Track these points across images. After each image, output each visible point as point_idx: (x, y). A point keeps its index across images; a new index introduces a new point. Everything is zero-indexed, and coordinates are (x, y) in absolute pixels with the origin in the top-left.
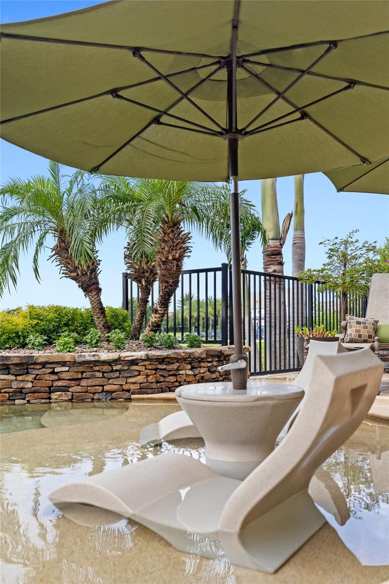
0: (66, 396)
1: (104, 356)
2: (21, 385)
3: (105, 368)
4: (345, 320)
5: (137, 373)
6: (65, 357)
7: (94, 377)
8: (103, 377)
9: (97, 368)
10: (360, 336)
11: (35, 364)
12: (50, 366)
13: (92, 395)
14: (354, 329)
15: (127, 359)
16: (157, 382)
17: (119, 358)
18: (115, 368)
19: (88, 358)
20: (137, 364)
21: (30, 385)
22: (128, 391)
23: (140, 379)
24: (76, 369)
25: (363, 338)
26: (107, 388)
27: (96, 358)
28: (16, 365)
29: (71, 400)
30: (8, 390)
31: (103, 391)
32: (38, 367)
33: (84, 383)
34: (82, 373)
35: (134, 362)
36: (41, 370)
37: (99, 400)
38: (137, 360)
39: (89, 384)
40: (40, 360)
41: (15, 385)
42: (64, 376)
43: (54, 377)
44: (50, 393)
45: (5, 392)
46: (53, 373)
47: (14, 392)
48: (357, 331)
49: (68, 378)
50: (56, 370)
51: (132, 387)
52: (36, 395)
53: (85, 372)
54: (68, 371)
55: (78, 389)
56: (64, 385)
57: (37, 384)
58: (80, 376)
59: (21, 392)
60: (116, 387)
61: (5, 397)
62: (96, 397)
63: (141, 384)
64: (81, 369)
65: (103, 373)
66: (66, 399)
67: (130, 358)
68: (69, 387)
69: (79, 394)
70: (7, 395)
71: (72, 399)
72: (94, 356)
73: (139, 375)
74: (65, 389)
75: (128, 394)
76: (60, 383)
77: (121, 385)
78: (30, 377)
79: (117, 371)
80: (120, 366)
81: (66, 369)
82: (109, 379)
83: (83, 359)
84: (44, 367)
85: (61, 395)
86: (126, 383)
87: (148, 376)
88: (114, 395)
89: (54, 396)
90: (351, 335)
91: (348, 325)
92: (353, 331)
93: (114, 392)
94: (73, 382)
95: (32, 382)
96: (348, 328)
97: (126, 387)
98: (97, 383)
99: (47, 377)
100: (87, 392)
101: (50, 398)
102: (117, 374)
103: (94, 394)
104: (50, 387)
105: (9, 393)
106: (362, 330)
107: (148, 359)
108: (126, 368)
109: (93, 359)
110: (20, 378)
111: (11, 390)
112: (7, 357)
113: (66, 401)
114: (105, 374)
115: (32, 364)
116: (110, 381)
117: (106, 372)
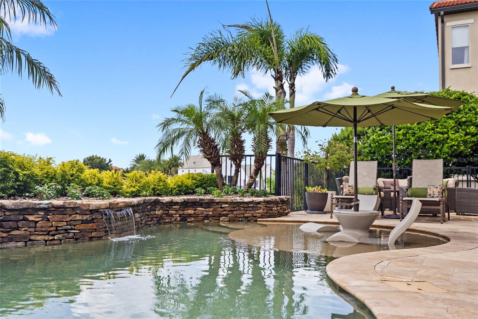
0: (227, 219)
1: (246, 200)
2: (208, 213)
3: (245, 205)
4: (342, 184)
5: (260, 208)
6: (228, 200)
7: (240, 210)
8: (244, 210)
9: (242, 205)
10: (350, 193)
11: (214, 203)
12: (220, 204)
13: (238, 218)
14: (347, 189)
15: (256, 201)
16: (267, 213)
17: (253, 201)
18: (250, 206)
19: (239, 201)
20: (260, 204)
21: (211, 213)
22: (256, 217)
23: (261, 211)
24: (232, 206)
25: (351, 194)
26: (246, 215)
27: (242, 201)
28: (206, 203)
29: (228, 221)
30: (202, 215)
31: (244, 217)
32: (215, 204)
33: (235, 213)
34: (234, 208)
35: (259, 203)
36: (216, 206)
37: (242, 221)
38: (260, 202)
39: (238, 213)
40: (217, 201)
41: (205, 213)
42: (226, 209)
43: (222, 210)
44: (219, 217)
45: (201, 216)
46: (221, 207)
47: (205, 216)
48: (349, 190)
49: (228, 210)
50: (223, 206)
51: (258, 215)
52: (214, 218)
53: (236, 207)
54: (228, 207)
55: (233, 215)
56: (226, 213)
57: (214, 213)
58: (233, 209)
59: (207, 217)
60: (250, 215)
61: (201, 218)
62: (240, 219)
63: (261, 213)
64: (234, 206)
65: (244, 208)
66: (227, 220)
67: (258, 201)
68: (228, 214)
69: (233, 218)
70: (202, 218)
71: (230, 220)
72: (241, 199)
73: (260, 209)
74: (226, 215)
75: (256, 218)
76: (224, 213)
77: (253, 214)
78: (211, 209)
79: (250, 207)
80: (252, 205)
81: (228, 205)
82: (247, 211)
83: (236, 201)
84: (217, 205)
85: (224, 218)
86: (255, 213)
87: (264, 210)
88: (249, 218)
89: (221, 219)
90: (346, 192)
91: (344, 187)
92: (347, 190)
93: (249, 217)
94: (231, 212)
95: (212, 212)
96: (344, 189)
97: (255, 215)
98: (241, 213)
99: (219, 209)
100: (236, 217)
101: (219, 220)
102: (251, 209)
103: (239, 218)
104: (220, 214)
105: (202, 217)
106: (351, 189)
107: (264, 201)
108: (255, 206)
109: (241, 201)
110: (207, 210)
111: (204, 215)
112: (203, 199)
113: (226, 221)
114: (245, 209)
115: (212, 203)
116: (247, 212)
117: (245, 208)
